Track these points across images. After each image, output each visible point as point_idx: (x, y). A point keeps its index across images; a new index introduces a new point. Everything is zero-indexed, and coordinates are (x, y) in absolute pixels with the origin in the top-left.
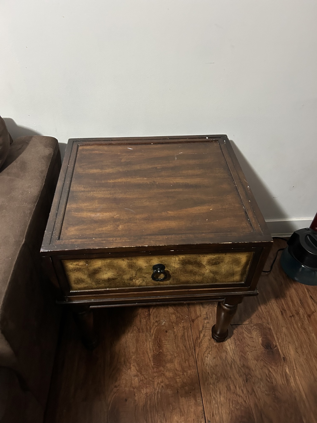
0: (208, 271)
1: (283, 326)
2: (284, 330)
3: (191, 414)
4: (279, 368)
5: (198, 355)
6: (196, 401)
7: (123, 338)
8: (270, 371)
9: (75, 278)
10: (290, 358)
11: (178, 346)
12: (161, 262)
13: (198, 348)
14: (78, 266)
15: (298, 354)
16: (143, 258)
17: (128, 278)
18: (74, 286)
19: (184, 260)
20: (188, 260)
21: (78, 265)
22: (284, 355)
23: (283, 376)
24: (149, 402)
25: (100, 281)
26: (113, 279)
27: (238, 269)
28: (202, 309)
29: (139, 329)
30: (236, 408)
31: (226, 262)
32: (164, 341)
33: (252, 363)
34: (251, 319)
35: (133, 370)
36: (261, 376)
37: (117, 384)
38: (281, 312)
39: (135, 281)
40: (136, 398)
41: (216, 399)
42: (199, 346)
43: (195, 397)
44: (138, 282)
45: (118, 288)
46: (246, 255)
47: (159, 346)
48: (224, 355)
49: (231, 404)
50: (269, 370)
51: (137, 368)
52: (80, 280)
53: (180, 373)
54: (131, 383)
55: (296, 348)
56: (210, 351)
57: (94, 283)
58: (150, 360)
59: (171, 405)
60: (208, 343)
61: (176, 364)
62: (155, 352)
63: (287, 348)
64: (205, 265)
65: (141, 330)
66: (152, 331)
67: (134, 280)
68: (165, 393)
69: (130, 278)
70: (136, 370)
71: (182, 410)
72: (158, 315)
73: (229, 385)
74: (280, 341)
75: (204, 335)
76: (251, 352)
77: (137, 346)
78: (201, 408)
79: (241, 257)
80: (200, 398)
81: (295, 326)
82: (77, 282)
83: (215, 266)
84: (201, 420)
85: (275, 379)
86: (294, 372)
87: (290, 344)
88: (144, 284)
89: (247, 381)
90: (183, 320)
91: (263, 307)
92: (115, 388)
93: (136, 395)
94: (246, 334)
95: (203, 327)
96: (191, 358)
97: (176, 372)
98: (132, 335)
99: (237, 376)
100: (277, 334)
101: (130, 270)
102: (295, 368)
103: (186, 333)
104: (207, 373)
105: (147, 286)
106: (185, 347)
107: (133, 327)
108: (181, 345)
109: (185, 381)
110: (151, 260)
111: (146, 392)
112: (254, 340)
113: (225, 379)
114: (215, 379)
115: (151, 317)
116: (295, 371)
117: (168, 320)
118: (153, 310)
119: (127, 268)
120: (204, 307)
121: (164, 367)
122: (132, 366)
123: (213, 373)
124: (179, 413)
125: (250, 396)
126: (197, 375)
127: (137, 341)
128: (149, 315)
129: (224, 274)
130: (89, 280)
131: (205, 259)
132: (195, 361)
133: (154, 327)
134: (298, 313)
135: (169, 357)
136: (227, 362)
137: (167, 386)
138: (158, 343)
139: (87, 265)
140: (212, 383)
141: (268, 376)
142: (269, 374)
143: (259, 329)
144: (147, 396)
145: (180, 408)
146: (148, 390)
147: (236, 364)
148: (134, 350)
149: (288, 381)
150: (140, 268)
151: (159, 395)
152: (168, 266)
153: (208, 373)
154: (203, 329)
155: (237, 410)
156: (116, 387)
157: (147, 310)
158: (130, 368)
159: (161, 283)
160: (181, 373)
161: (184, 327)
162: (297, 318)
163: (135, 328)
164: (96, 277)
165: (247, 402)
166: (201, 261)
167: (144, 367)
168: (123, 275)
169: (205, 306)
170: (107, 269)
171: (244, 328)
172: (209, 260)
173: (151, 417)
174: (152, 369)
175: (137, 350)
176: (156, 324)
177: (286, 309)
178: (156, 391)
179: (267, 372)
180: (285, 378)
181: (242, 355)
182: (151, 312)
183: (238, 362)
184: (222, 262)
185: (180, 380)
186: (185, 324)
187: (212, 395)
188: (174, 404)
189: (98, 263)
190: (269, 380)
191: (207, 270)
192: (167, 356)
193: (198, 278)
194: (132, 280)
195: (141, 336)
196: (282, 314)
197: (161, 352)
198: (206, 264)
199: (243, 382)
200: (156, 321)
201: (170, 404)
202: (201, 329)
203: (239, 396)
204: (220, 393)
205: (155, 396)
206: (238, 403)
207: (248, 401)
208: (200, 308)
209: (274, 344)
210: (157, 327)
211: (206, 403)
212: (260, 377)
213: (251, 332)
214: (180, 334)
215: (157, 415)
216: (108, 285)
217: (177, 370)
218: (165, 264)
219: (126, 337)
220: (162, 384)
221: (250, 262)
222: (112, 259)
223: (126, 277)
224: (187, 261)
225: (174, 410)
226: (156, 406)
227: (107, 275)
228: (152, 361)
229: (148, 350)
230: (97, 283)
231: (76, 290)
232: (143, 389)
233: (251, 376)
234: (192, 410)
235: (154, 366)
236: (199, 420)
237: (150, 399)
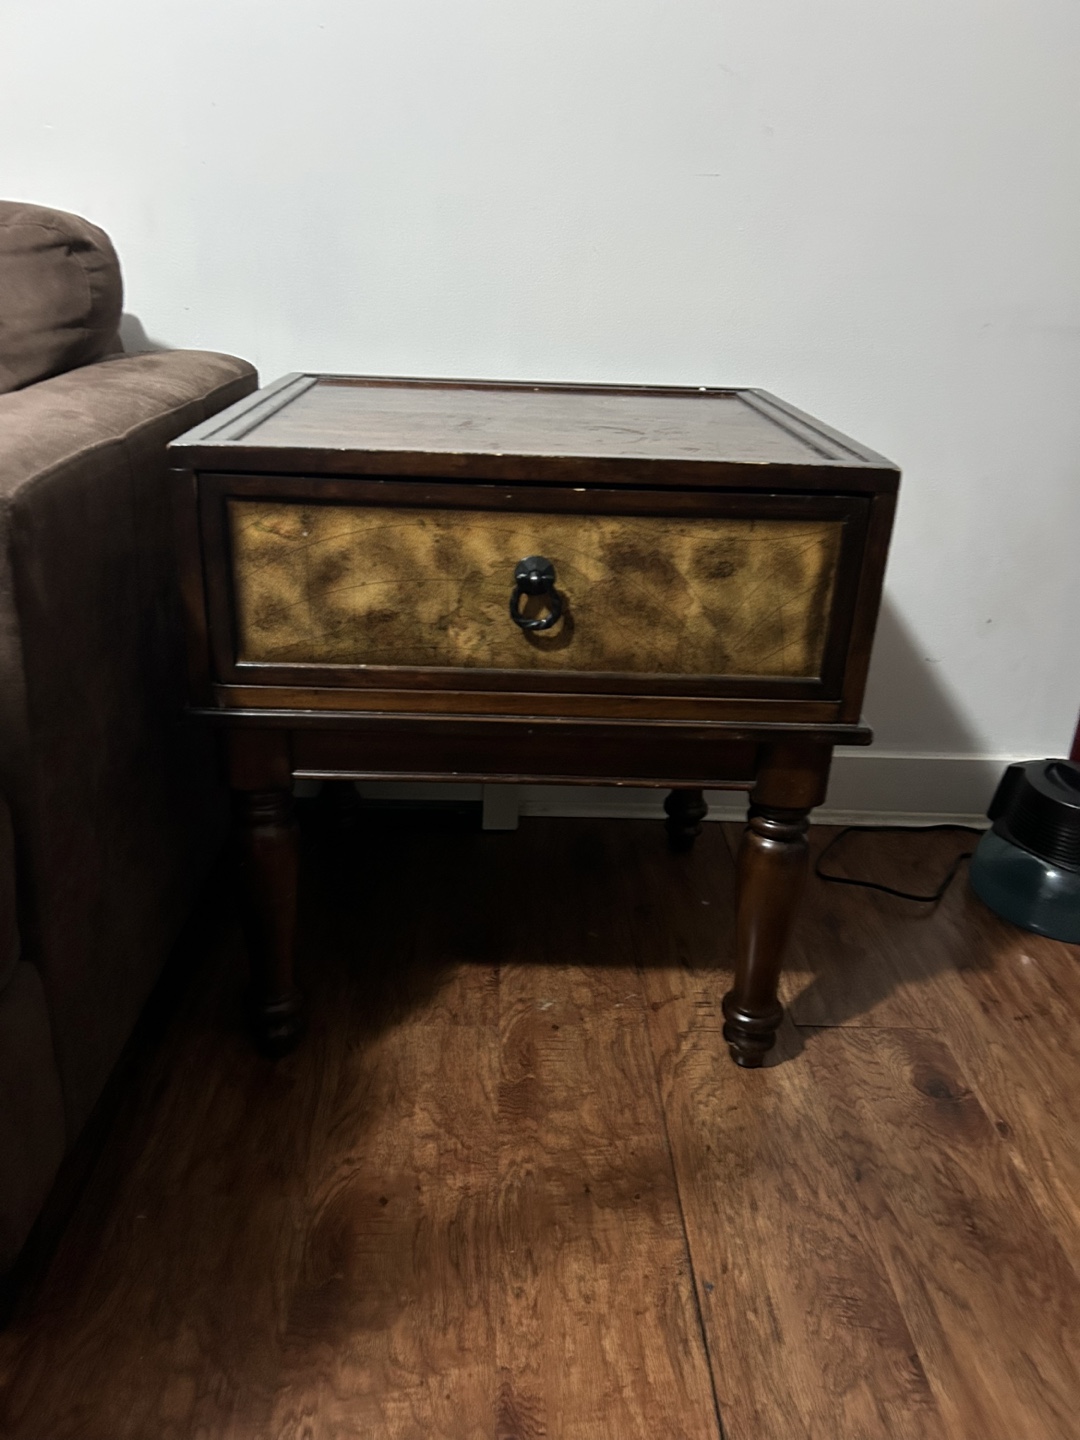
0: (694, 609)
1: (990, 1040)
2: (996, 1050)
3: (639, 1259)
4: (986, 1152)
5: (670, 1095)
6: (657, 1221)
7: (395, 1035)
8: (949, 1158)
9: (261, 596)
10: (1023, 1127)
11: (594, 1068)
12: (543, 546)
13: (671, 1077)
14: (276, 538)
15: (1055, 1119)
16: (486, 524)
17: (434, 618)
18: (255, 636)
19: (617, 545)
20: (630, 546)
21: (277, 533)
22: (999, 1115)
23: (1002, 1175)
24: (472, 1212)
25: (339, 622)
26: (386, 617)
27: (796, 606)
28: (688, 979)
29: (455, 1016)
30: (818, 1255)
31: (754, 570)
32: (543, 1052)
33: (879, 1131)
34: (872, 1016)
35: (422, 1120)
36: (916, 1168)
37: (353, 1154)
38: (982, 1004)
39: (457, 634)
40: (425, 1199)
41: (738, 1220)
42: (675, 1072)
43: (654, 1212)
44: (466, 642)
45: (397, 664)
46: (819, 538)
47: (525, 1063)
48: (769, 1103)
49: (797, 1241)
50: (942, 1153)
51: (438, 1117)
52: (274, 606)
53: (600, 1141)
54: (411, 1157)
55: (1047, 1103)
56: (715, 1090)
57: (319, 632)
58: (487, 1099)
59: (557, 1227)
60: (709, 1067)
61: (587, 1115)
62: (508, 1077)
63: (1013, 1098)
64: (687, 577)
65: (462, 1020)
66: (502, 1023)
67: (451, 632)
68: (536, 1192)
69: (442, 618)
70: (434, 1121)
71: (603, 1245)
72: (529, 985)
73: (788, 1185)
74: (981, 1079)
75: (695, 1046)
76: (874, 1100)
77: (442, 1060)
78: (676, 1245)
79: (805, 547)
80: (673, 1215)
81: (1037, 1042)
82: (266, 618)
83: (719, 581)
84: (677, 1280)
85: (972, 1182)
86: (1045, 1169)
87: (1019, 1089)
88: (483, 654)
89: (858, 1179)
90: (618, 1002)
91: (913, 989)
92: (346, 1166)
93: (424, 1189)
94: (850, 1053)
95: (692, 1024)
96: (645, 1102)
97: (584, 1136)
98: (428, 1028)
99: (821, 1163)
100: (968, 1061)
101: (442, 575)
102: (1047, 1155)
103: (628, 1038)
104: (705, 1148)
105: (493, 666)
106: (623, 1070)
107: (436, 1008)
108: (607, 1067)
109: (618, 1162)
110: (512, 532)
111: (461, 1185)
112: (884, 1071)
113: (774, 1168)
114: (732, 1165)
115: (504, 988)
116: (1050, 1164)
117: (564, 999)
118: (510, 972)
119: (432, 567)
120: (697, 976)
121: (536, 1118)
122: (417, 1109)
123: (728, 1149)
124: (589, 1253)
125: (872, 1222)
126: (666, 1150)
127: (445, 1045)
128: (496, 983)
129: (749, 627)
130: (302, 612)
131: (687, 543)
132: (656, 1111)
133: (512, 1013)
134: (1044, 1012)
135: (561, 1094)
136: (779, 1121)
137: (548, 1174)
138: (523, 1053)
139: (305, 534)
140: (722, 1177)
141: (943, 1170)
142: (944, 1165)
143: (901, 1042)
144: (467, 1196)
145: (594, 1241)
146: (472, 1180)
147: (815, 1129)
148: (430, 1069)
149: (1020, 1189)
150: (474, 569)
151: (514, 1197)
152: (566, 568)
153: (709, 1148)
154: (690, 1028)
155: (823, 1259)
156: (349, 1161)
157: (489, 970)
158: (411, 1115)
159: (542, 654)
160: (605, 1141)
161: (619, 1020)
162: (1041, 1022)
163: (440, 1011)
164: (330, 602)
165: (860, 1238)
166: (672, 556)
167: (462, 1116)
168: (416, 602)
169: (700, 973)
170: (368, 564)
171: (845, 1036)
172: (698, 550)
173: (477, 1257)
174: (491, 1121)
175: (441, 1068)
176: (520, 1007)
177: (1000, 999)
178: (503, 1186)
179: (937, 1158)
180: (1008, 1180)
181: (837, 1107)
182: (505, 977)
183: (825, 1125)
184: (742, 565)
185: (598, 1160)
186: (624, 1014)
187: (721, 1208)
188: (570, 1224)
189: (342, 531)
190: (945, 1181)
191: (693, 601)
192: (553, 1091)
193: (664, 643)
194: (445, 629)
195: (460, 1033)
196: (986, 1010)
197: (532, 1079)
198: (688, 572)
199: (845, 1181)
200: (521, 1000)
201: (555, 1224)
202: (683, 1028)
203: (830, 1219)
204: (754, 1207)
205: (496, 1197)
206: (826, 1239)
207: (864, 1236)
208: (682, 978)
209: (961, 1084)
210: (520, 1015)
211: (697, 1232)
212: (909, 1171)
213: (871, 1048)
214: (605, 1038)
215: (503, 1252)
216: (363, 646)
217: (587, 1131)
218: (556, 560)
219: (407, 1032)
220: (529, 1166)
221: (833, 573)
222: (388, 514)
223: (429, 610)
224: (626, 549)
225: (570, 1241)
226: (498, 1228)
227: (364, 593)
228: (494, 1102)
229: (485, 1072)
230: (330, 631)
231: (258, 659)
232: (454, 1174)
233: (877, 1166)
234: (643, 1248)
235: (501, 1115)
236: (670, 1280)
237: (478, 1206)
